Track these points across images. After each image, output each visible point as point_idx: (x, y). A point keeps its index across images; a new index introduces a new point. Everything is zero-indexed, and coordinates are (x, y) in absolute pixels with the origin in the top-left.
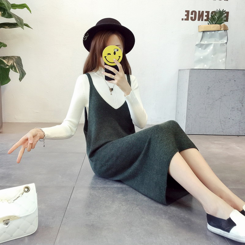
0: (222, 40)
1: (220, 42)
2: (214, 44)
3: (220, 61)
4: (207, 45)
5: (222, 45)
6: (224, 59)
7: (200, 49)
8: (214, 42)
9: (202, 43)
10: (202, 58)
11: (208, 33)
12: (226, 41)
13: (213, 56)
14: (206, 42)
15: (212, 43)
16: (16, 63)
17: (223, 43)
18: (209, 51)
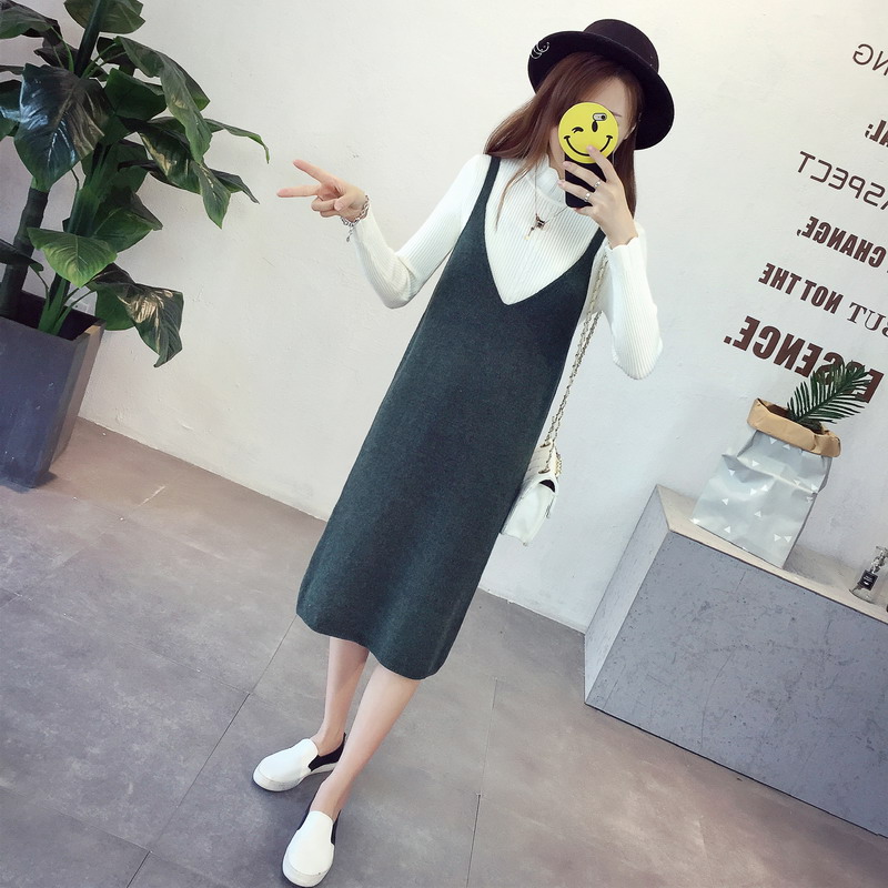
0: (804, 481)
1: (797, 485)
2: (777, 482)
3: (777, 538)
4: (756, 476)
5: (799, 494)
6: (789, 539)
7: (732, 472)
8: (781, 475)
9: (743, 460)
10: (726, 501)
11: (773, 441)
12: (815, 488)
13: (758, 514)
14: (754, 465)
15: (770, 477)
17: (805, 490)
18: (753, 492)
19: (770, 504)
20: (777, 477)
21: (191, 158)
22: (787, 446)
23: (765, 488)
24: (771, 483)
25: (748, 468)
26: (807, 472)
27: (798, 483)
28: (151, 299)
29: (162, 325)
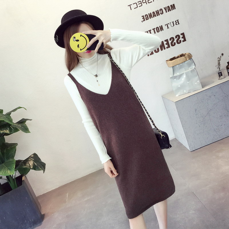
2: (186, 73)
3: (196, 83)
4: (180, 76)
6: (198, 81)
7: (175, 80)
9: (175, 75)
11: (177, 66)
12: (194, 67)
13: (188, 82)
14: (178, 74)
17: (192, 69)
18: (183, 79)
19: (188, 78)
21: (11, 125)
22: (181, 64)
23: (184, 76)
26: (190, 65)
28: (30, 161)
29: (37, 163)
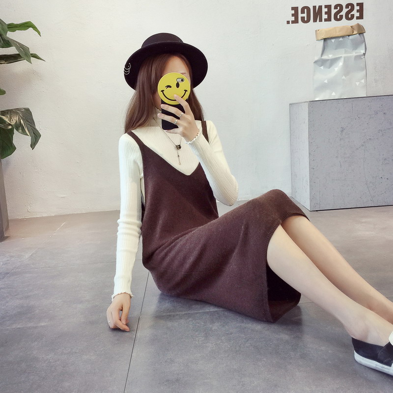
0: (357, 51)
1: (354, 54)
4: (334, 61)
5: (358, 57)
7: (322, 67)
9: (325, 57)
11: (333, 40)
12: (363, 51)
14: (331, 56)
15: (341, 57)
16: (23, 120)
17: (359, 54)
18: (336, 69)
19: (347, 70)
20: (344, 55)
22: (341, 39)
23: (341, 64)
24: (342, 60)
25: (328, 60)
26: (356, 46)
27: (354, 53)
29: (26, 123)
